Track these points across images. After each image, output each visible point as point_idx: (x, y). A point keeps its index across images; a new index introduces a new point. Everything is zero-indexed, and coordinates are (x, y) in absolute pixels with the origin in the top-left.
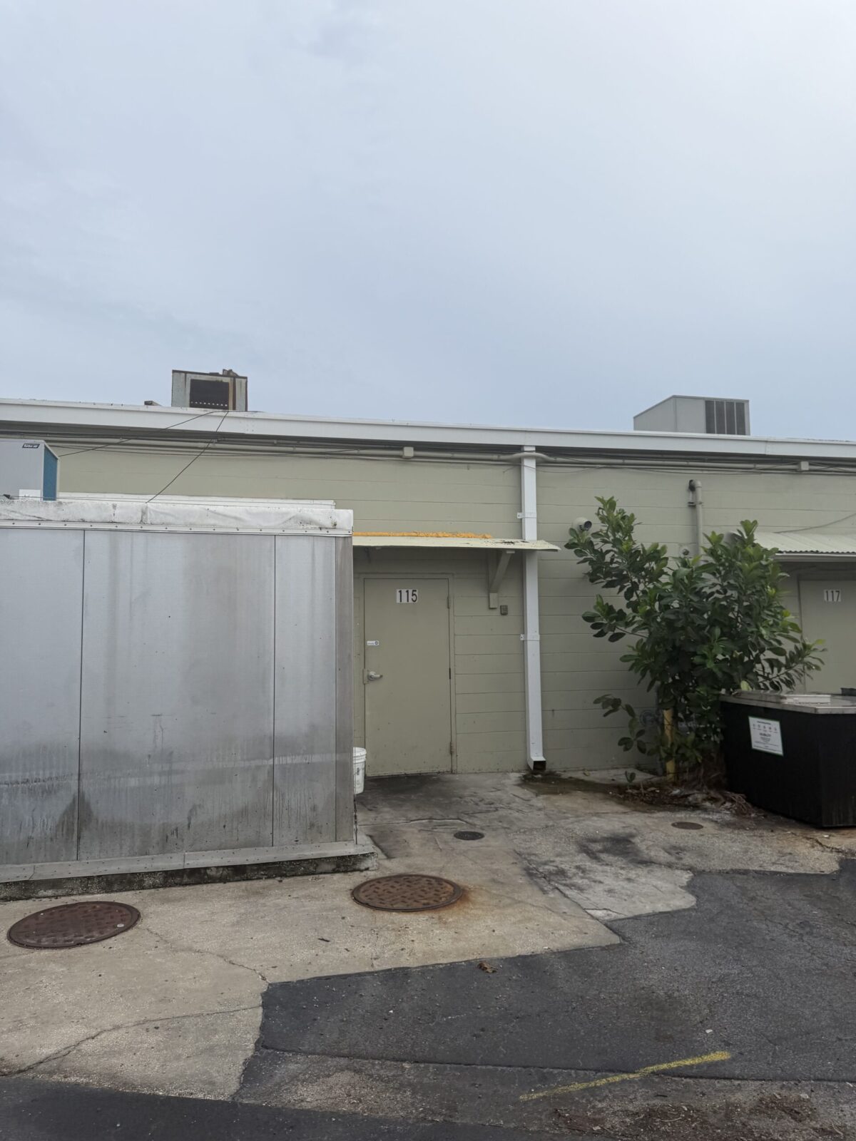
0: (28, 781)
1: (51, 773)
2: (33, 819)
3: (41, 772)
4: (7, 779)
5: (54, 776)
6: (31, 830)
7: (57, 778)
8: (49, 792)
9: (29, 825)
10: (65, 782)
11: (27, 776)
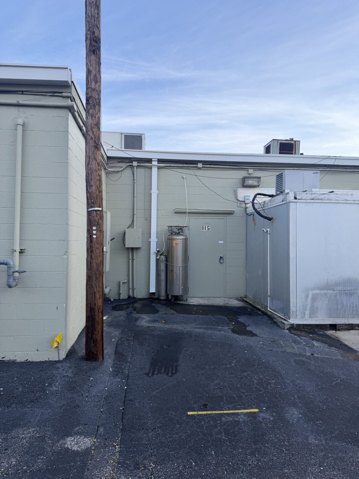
0: (345, 290)
1: (352, 288)
2: (347, 303)
3: (349, 288)
4: (339, 290)
5: (353, 289)
6: (346, 307)
7: (354, 290)
8: (351, 294)
9: (346, 305)
10: (356, 291)
11: (345, 289)
